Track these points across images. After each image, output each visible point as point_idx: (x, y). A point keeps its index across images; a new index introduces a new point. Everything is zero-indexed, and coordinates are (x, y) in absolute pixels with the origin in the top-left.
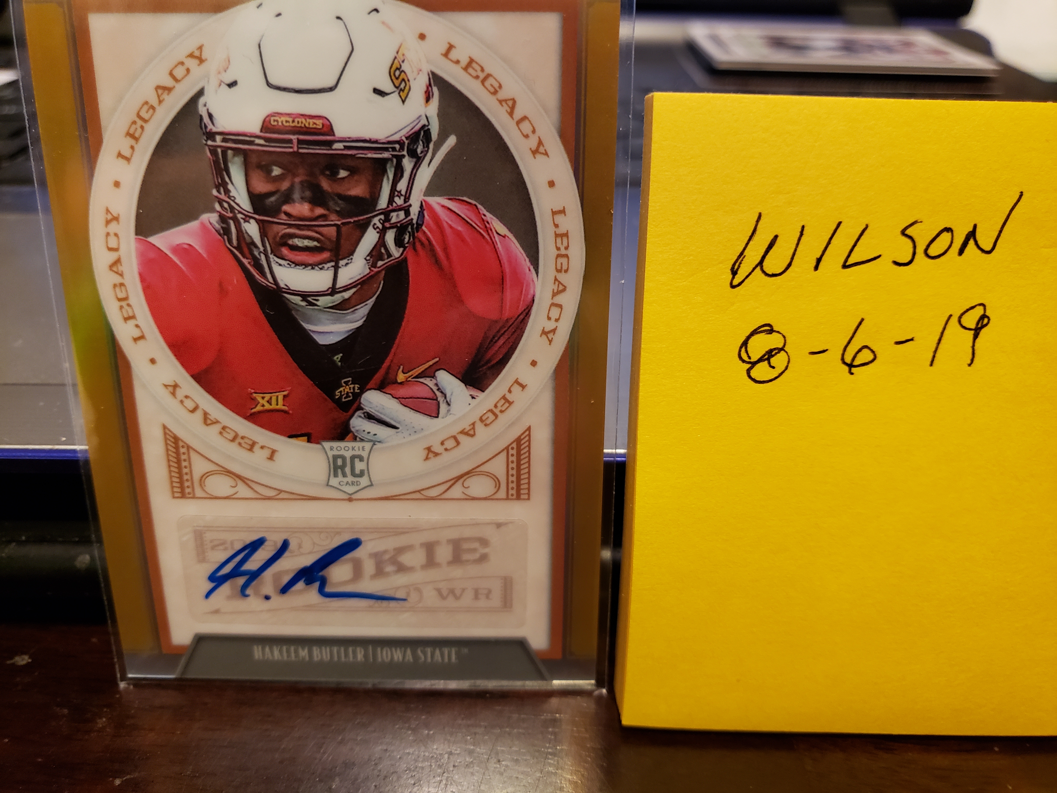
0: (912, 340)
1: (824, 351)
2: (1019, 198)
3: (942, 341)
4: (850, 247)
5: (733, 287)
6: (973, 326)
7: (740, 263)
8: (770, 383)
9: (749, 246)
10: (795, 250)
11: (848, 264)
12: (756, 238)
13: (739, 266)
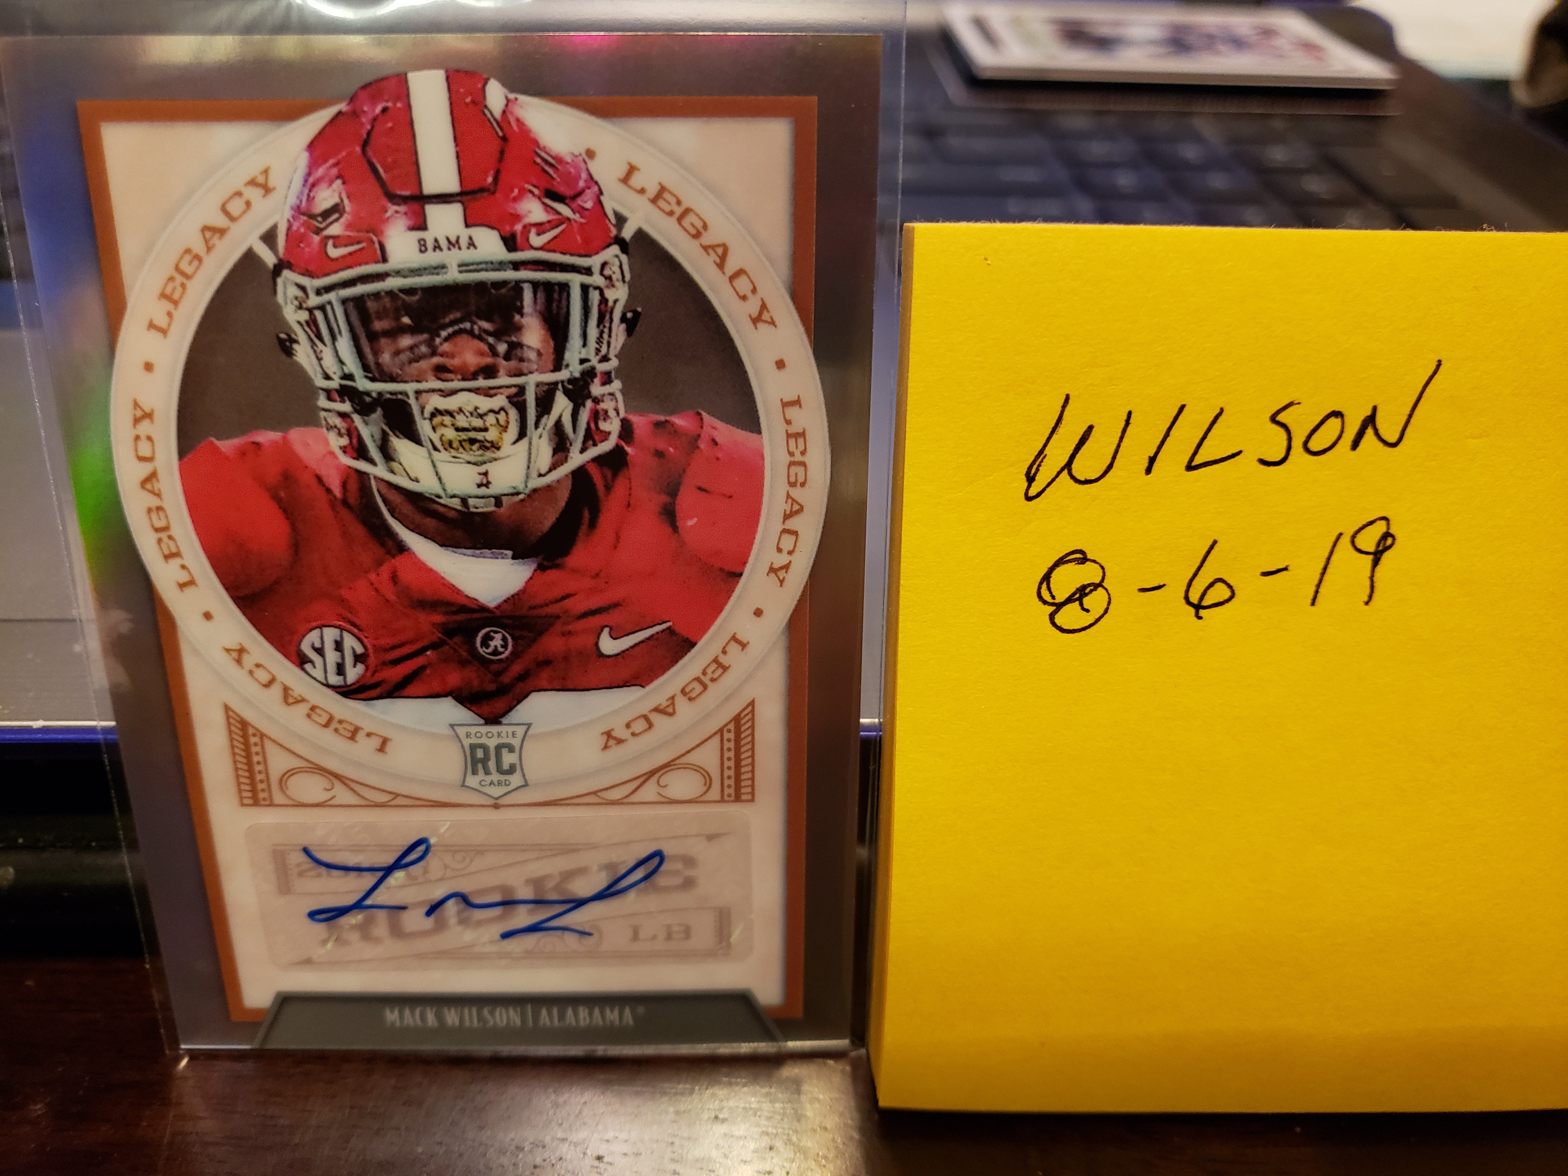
0: (1286, 569)
1: (1159, 587)
2: (1435, 369)
3: (1329, 570)
4: (1197, 441)
5: (1029, 499)
6: (1372, 549)
7: (1039, 465)
8: (1083, 632)
9: (1051, 442)
10: (1119, 446)
11: (1194, 464)
12: (1061, 430)
13: (1037, 470)
